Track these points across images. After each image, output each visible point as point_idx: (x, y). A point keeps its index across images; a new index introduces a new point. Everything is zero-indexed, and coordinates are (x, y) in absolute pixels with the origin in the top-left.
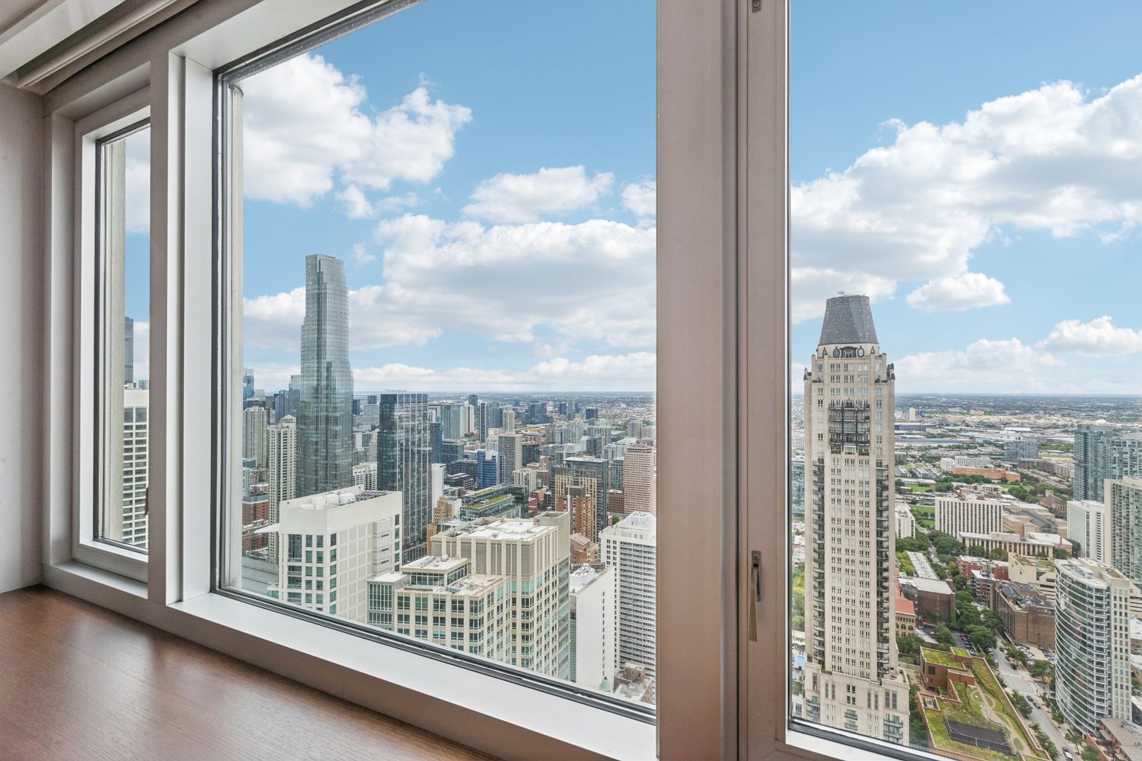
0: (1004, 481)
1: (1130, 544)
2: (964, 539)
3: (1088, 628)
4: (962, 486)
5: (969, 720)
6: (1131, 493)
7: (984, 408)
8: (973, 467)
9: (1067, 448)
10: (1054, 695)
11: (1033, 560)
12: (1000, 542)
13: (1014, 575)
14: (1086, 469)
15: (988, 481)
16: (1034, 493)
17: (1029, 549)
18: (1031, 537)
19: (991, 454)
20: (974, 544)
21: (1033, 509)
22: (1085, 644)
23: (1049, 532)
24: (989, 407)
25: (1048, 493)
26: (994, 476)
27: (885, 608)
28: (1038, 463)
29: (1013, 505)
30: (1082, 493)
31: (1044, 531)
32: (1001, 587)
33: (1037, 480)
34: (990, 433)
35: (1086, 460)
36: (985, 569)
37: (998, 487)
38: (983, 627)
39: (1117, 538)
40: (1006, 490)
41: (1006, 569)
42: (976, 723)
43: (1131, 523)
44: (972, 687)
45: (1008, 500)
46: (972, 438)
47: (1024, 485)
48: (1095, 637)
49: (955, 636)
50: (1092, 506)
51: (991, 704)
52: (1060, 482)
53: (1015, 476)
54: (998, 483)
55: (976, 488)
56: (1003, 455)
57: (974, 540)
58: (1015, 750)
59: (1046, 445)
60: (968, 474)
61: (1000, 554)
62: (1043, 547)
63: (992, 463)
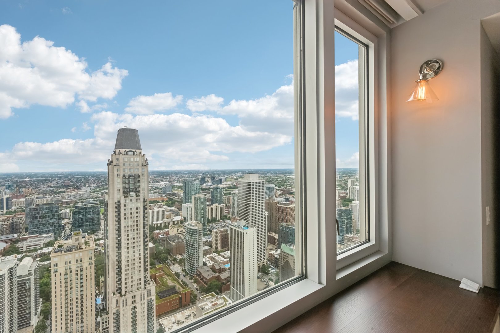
0: (163, 201)
1: (199, 214)
2: (154, 224)
3: (194, 242)
4: (151, 205)
5: (165, 288)
6: (198, 199)
7: (154, 176)
8: (153, 198)
9: (179, 187)
10: (185, 268)
11: (176, 226)
12: (166, 223)
13: (171, 233)
14: (186, 193)
15: (158, 202)
16: (172, 204)
17: (173, 223)
18: (174, 219)
19: (158, 192)
20: (158, 225)
21: (173, 209)
22: (193, 247)
23: (178, 216)
24: (155, 175)
25: (176, 203)
26: (160, 200)
27: (146, 257)
28: (172, 193)
29: (167, 209)
30: (185, 201)
31: (176, 216)
32: (168, 238)
33: (172, 199)
34: (157, 184)
35: (186, 191)
36: (162, 233)
37: (162, 203)
38: (164, 255)
39: (196, 213)
40: (164, 204)
41: (168, 231)
42: (167, 288)
43: (199, 208)
44: (164, 277)
45: (165, 208)
46: (152, 187)
47: (169, 201)
48: (195, 244)
49: (156, 261)
50: (188, 204)
51: (170, 280)
52: (178, 199)
53: (166, 199)
54: (162, 202)
55: (155, 205)
56: (162, 192)
57: (158, 224)
58: (178, 291)
59: (173, 187)
60: (152, 200)
61: (167, 227)
62: (177, 221)
63: (159, 195)
